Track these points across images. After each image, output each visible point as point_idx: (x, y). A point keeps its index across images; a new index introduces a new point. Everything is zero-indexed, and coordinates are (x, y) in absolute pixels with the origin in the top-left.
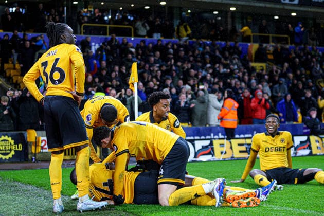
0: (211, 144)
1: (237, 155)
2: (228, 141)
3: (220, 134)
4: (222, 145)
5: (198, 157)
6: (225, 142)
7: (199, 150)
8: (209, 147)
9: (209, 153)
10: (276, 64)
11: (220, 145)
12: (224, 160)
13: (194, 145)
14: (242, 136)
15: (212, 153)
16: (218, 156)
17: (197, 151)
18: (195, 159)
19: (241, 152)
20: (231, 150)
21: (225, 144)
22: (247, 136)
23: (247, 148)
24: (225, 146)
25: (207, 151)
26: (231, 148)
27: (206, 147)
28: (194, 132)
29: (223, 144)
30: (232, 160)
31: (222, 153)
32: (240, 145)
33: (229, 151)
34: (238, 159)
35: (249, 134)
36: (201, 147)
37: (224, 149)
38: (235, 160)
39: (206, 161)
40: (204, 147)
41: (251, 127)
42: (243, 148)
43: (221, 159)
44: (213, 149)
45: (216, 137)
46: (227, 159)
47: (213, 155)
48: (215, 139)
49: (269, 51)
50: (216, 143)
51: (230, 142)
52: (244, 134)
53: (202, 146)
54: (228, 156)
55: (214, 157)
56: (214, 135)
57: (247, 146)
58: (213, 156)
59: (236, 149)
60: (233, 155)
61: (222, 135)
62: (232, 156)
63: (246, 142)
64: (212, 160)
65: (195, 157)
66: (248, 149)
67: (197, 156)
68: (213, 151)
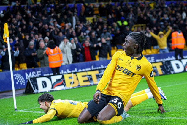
0: (63, 77)
1: (82, 84)
2: (75, 75)
3: (68, 70)
4: (71, 78)
5: (54, 88)
6: (73, 75)
7: (54, 83)
8: (62, 80)
9: (62, 84)
10: (101, 16)
11: (69, 77)
12: (73, 88)
13: (50, 79)
14: (84, 70)
15: (64, 84)
16: (69, 86)
17: (53, 83)
18: (52, 90)
19: (84, 81)
20: (77, 81)
21: (73, 76)
22: (87, 69)
23: (88, 78)
24: (73, 78)
25: (61, 83)
26: (77, 79)
27: (60, 80)
28: (49, 70)
29: (71, 77)
30: (78, 88)
31: (71, 83)
32: (83, 76)
33: (76, 81)
34: (83, 86)
35: (88, 68)
36: (56, 81)
37: (72, 81)
38: (81, 87)
39: (60, 90)
40: (58, 80)
41: (89, 63)
42: (86, 78)
43: (71, 88)
44: (64, 81)
45: (65, 72)
46: (75, 87)
47: (65, 85)
48: (65, 74)
49: (96, 8)
50: (66, 77)
51: (76, 75)
52: (85, 69)
53: (57, 80)
54: (75, 85)
55: (66, 87)
56: (64, 71)
57: (88, 77)
58: (65, 86)
59: (81, 79)
60: (79, 84)
61: (69, 70)
62: (78, 85)
63: (87, 74)
64: (65, 89)
65: (52, 88)
66: (89, 79)
68: (65, 82)
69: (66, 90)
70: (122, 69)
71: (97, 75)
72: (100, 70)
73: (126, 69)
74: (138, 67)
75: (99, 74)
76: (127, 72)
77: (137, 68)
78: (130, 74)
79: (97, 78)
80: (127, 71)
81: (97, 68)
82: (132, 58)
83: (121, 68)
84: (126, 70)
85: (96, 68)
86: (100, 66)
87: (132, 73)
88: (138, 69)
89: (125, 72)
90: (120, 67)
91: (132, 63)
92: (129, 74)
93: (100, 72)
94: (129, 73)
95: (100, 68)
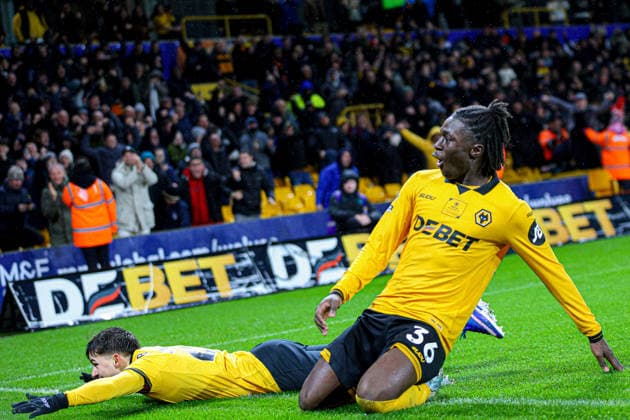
0: (120, 278)
1: (181, 297)
2: (158, 269)
3: (135, 255)
4: (144, 278)
5: (93, 312)
6: (151, 270)
7: (92, 297)
8: (116, 285)
9: (118, 301)
10: (240, 80)
11: (141, 278)
12: (154, 311)
13: (80, 286)
14: (186, 253)
15: (123, 298)
16: (138, 306)
17: (87, 297)
18: (86, 318)
19: (188, 289)
20: (165, 287)
21: (152, 275)
22: (197, 252)
23: (201, 279)
24: (152, 279)
25: (113, 296)
26: (166, 282)
27: (109, 286)
29: (147, 277)
30: (170, 310)
31: (146, 296)
32: (185, 273)
33: (162, 290)
34: (186, 306)
35: (200, 247)
36: (96, 289)
37: (150, 288)
38: (177, 309)
39: (112, 320)
40: (103, 288)
41: (205, 231)
42: (194, 280)
43: (146, 311)
44: (124, 289)
45: (127, 262)
46: (160, 310)
47: (126, 304)
48: (127, 266)
49: (224, 53)
50: (131, 276)
51: (163, 271)
52: (190, 249)
53: (100, 286)
54: (161, 302)
55: (129, 309)
56: (122, 259)
57: (202, 274)
58: (126, 306)
59: (179, 283)
60: (172, 298)
61: (140, 255)
62: (169, 300)
63: (198, 265)
64: (126, 315)
65: (86, 312)
66: (205, 281)
67: (91, 309)
68: (126, 294)
69: (130, 317)
70: (432, 225)
71: (229, 267)
72: (237, 252)
73: (443, 226)
74: (484, 217)
75: (237, 266)
76: (449, 236)
77: (479, 221)
78: (459, 240)
79: (230, 279)
80: (449, 232)
81: (231, 246)
82: (462, 190)
83: (430, 222)
84: (445, 230)
85: (225, 247)
86: (240, 241)
87: (464, 236)
88: (482, 221)
89: (441, 236)
90: (426, 221)
91: (461, 207)
92: (454, 242)
93: (238, 260)
94: (453, 237)
95: (238, 245)
